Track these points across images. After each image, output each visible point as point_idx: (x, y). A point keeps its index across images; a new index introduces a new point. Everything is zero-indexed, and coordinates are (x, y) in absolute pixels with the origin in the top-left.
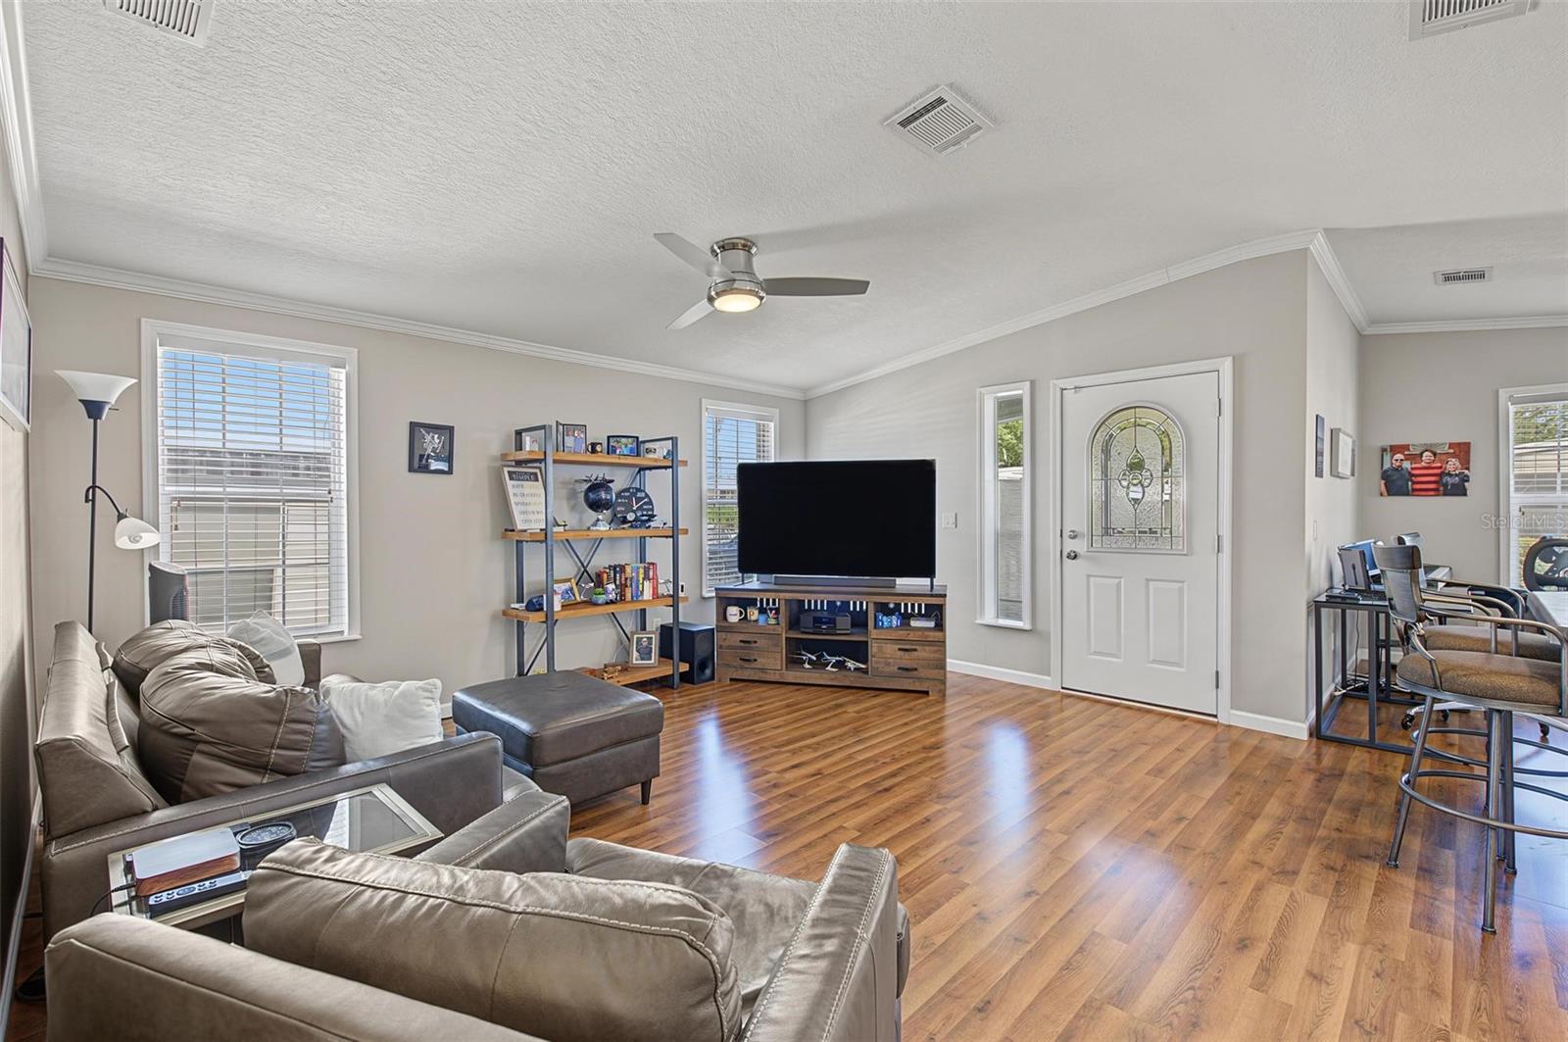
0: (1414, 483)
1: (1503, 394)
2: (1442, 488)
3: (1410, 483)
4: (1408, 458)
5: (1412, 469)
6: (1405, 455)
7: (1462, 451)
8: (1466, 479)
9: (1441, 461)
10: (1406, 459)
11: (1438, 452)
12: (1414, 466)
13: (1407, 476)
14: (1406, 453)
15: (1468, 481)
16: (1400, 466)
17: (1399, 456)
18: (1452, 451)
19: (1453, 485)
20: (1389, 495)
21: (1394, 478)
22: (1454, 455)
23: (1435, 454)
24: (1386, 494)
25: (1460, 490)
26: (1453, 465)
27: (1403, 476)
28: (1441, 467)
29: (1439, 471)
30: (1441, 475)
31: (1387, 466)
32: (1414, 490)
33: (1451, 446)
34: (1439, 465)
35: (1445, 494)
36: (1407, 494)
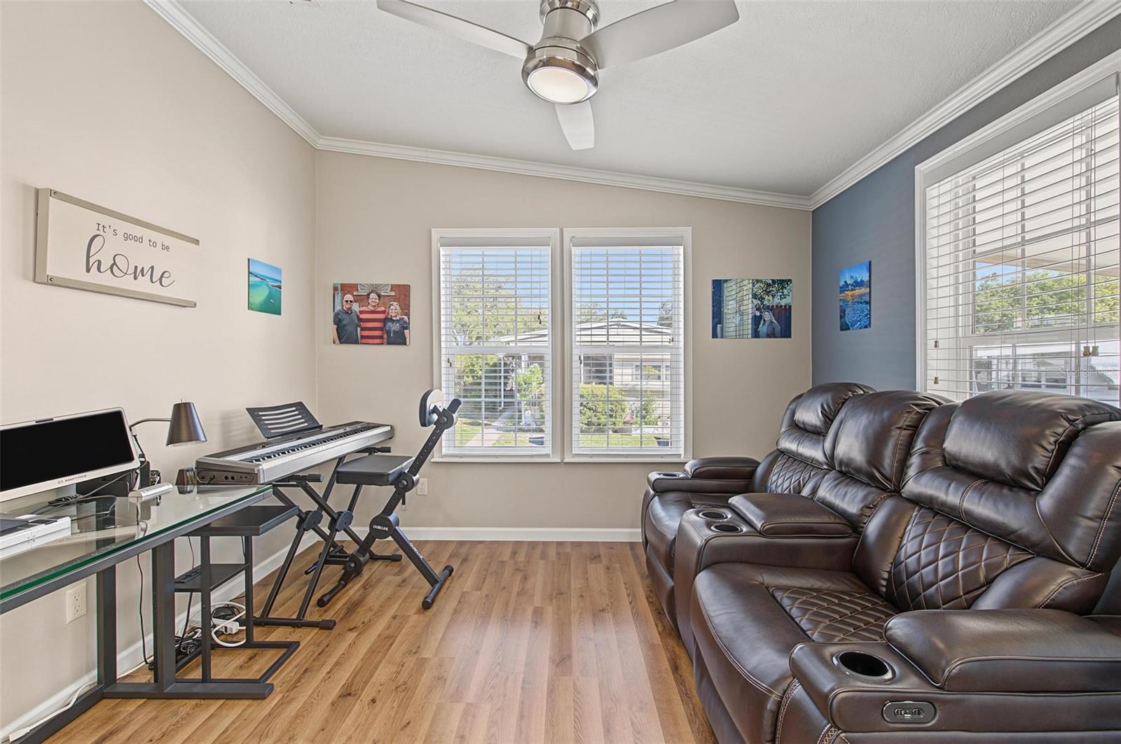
0: (363, 329)
1: (436, 234)
2: (385, 336)
3: (359, 329)
4: (358, 299)
5: (361, 312)
6: (354, 296)
7: (402, 293)
8: (405, 326)
9: (384, 304)
10: (356, 301)
11: (383, 294)
12: (362, 309)
13: (356, 321)
14: (355, 294)
15: (407, 328)
16: (350, 309)
17: (349, 297)
18: (393, 294)
19: (395, 332)
20: (341, 343)
21: (345, 322)
22: (395, 299)
23: (379, 296)
24: (338, 341)
25: (399, 339)
26: (395, 309)
27: (352, 320)
28: (384, 312)
29: (382, 316)
30: (385, 321)
31: (338, 308)
32: (363, 337)
33: (394, 287)
34: (383, 309)
35: (389, 343)
36: (356, 342)
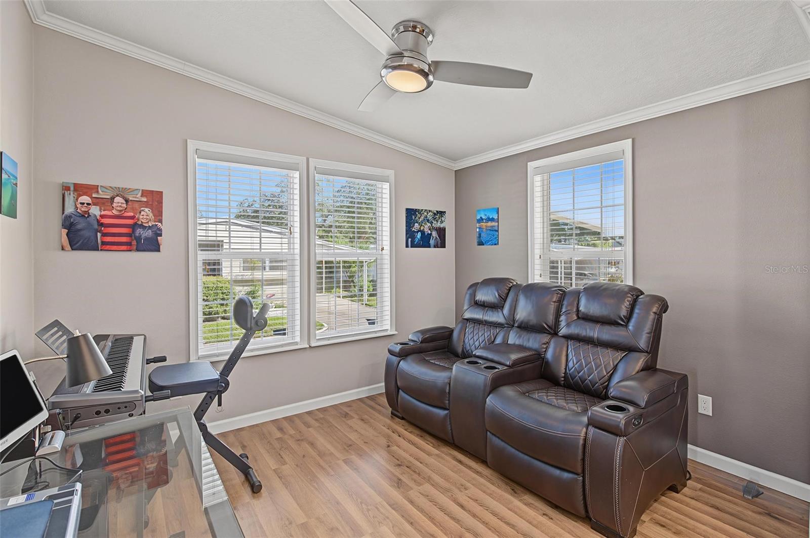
0: (104, 235)
1: (192, 145)
2: (134, 243)
3: (99, 235)
4: (97, 202)
5: (102, 216)
6: (92, 198)
7: (155, 199)
8: (158, 233)
9: (133, 210)
10: (95, 204)
11: (131, 199)
12: (103, 213)
13: (96, 226)
14: (94, 196)
15: (161, 235)
16: (85, 212)
17: (85, 199)
18: (144, 199)
19: (146, 239)
20: (72, 250)
21: (79, 227)
22: (146, 204)
23: (127, 201)
24: (68, 247)
25: (153, 245)
26: (146, 216)
27: (90, 225)
28: (132, 218)
29: (130, 222)
30: (134, 226)
31: (70, 209)
32: (103, 243)
33: (145, 193)
34: (132, 214)
35: (138, 250)
36: (95, 248)
